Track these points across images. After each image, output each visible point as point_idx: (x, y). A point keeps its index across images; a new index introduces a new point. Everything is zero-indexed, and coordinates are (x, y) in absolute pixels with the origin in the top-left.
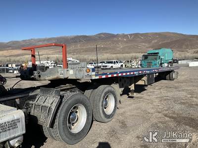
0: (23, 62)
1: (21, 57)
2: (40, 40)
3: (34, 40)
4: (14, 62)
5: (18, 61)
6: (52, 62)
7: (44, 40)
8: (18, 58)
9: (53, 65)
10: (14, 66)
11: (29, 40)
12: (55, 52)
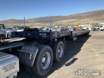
0: (74, 25)
1: (74, 23)
2: (84, 14)
3: (81, 13)
4: (70, 25)
5: (72, 25)
6: (91, 25)
7: (86, 13)
8: (72, 23)
9: (91, 27)
10: (70, 27)
11: (78, 14)
12: (92, 20)
